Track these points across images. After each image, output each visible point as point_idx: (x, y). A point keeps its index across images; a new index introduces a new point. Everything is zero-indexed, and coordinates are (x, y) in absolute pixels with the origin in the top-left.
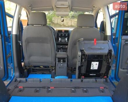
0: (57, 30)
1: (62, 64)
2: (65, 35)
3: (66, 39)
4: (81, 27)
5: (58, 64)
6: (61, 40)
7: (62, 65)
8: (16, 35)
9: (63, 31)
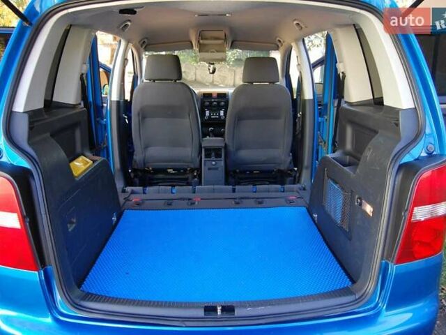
1: (213, 161)
2: (219, 103)
3: (222, 113)
4: (252, 83)
5: (205, 161)
6: (210, 114)
7: (214, 163)
9: (215, 95)
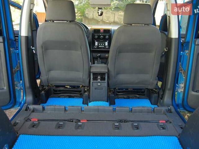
0: (91, 29)
4: (131, 25)
5: (93, 82)
8: (27, 38)
9: (102, 31)
